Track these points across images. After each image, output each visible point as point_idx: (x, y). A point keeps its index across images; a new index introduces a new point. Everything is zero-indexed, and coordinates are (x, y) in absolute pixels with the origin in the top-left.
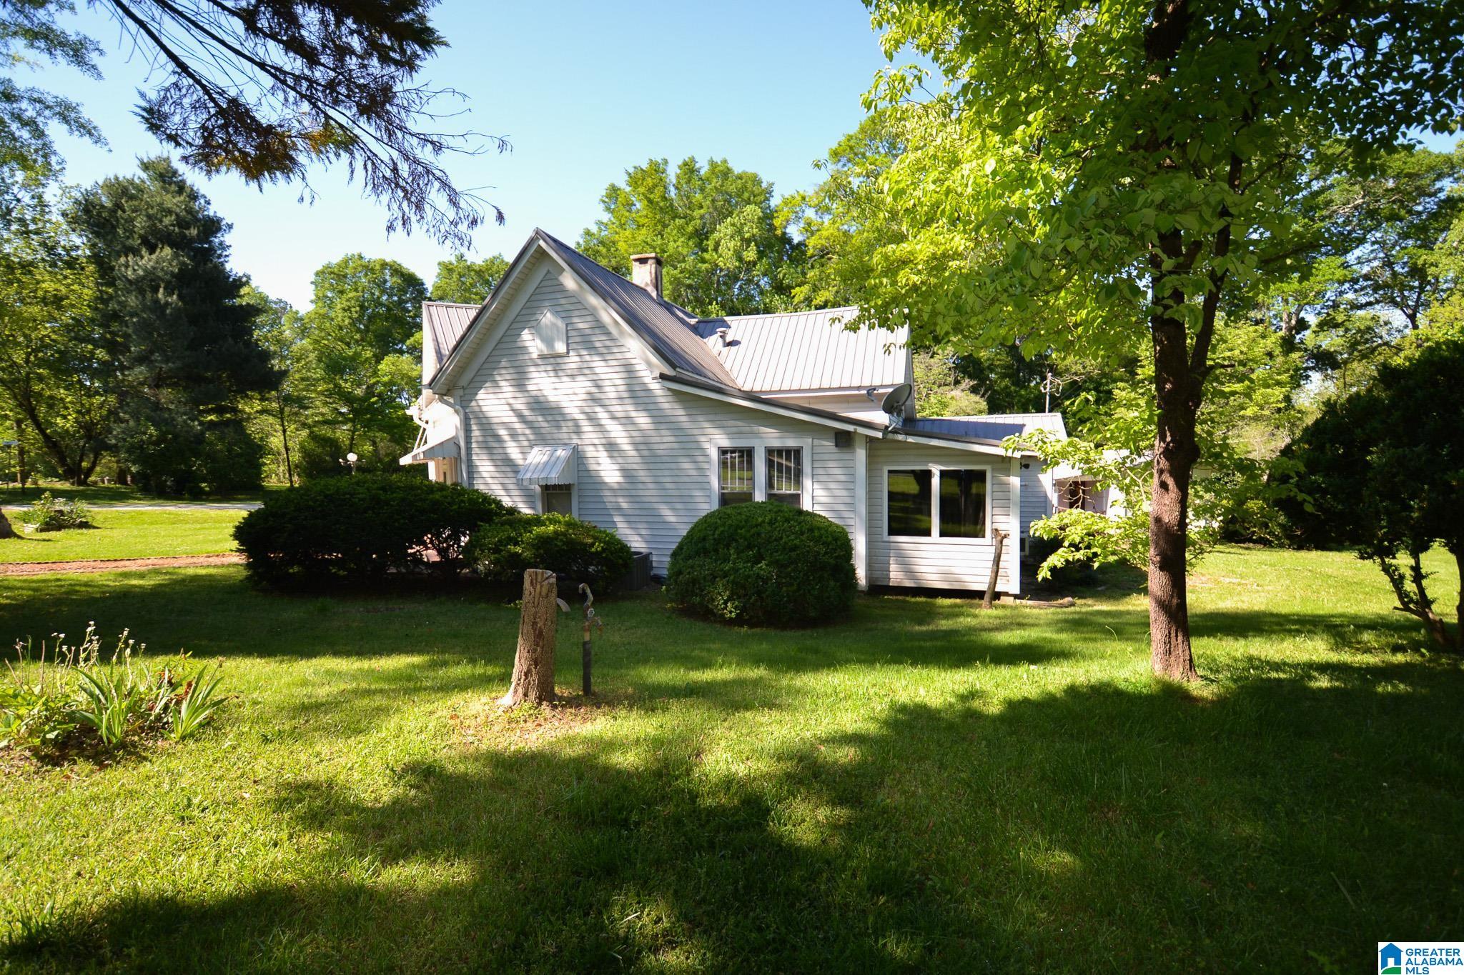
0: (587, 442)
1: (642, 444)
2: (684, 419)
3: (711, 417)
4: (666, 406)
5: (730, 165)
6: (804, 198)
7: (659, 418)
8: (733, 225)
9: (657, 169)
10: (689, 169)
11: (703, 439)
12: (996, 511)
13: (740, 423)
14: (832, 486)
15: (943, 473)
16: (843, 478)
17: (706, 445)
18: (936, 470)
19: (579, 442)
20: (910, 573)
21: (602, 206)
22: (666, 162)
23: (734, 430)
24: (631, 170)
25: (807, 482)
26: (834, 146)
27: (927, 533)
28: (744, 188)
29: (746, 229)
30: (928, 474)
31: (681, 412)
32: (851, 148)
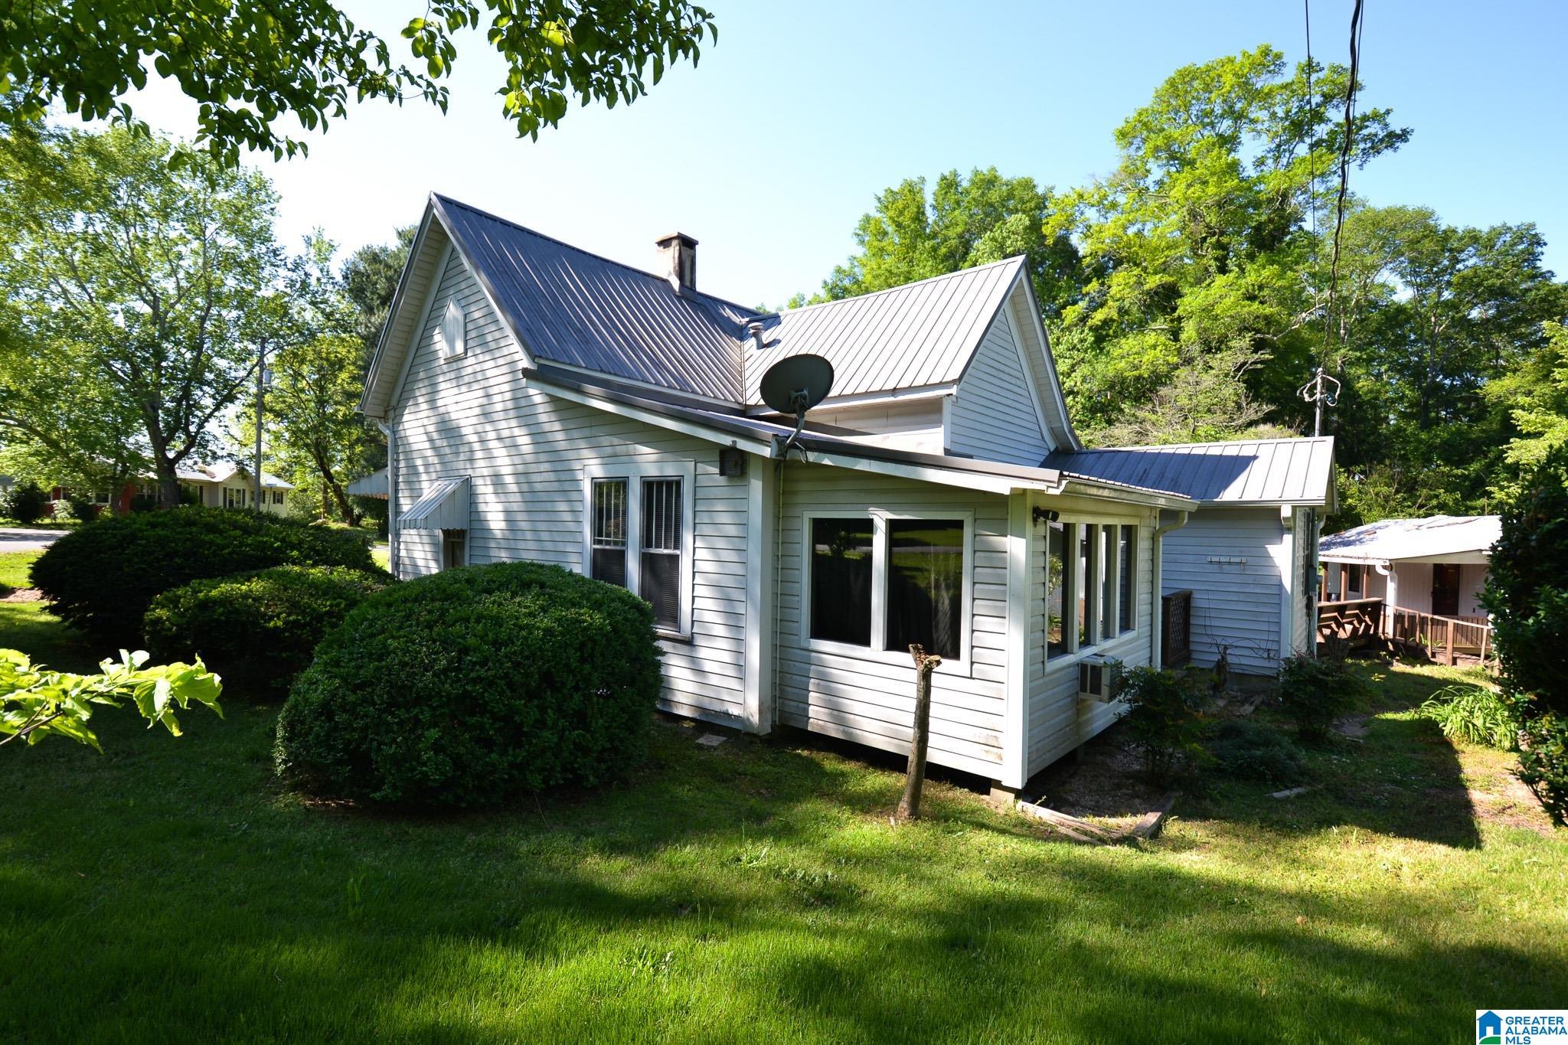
0: (478, 472)
1: (522, 476)
2: (560, 436)
3: (587, 432)
4: (543, 418)
5: (998, 174)
6: (1081, 196)
7: (538, 436)
8: (994, 239)
9: (912, 190)
10: (949, 184)
11: (577, 465)
12: (981, 606)
13: (616, 441)
14: (721, 543)
15: (893, 526)
16: (732, 530)
17: (580, 475)
18: (880, 518)
19: (470, 472)
20: (838, 713)
21: (856, 240)
22: (923, 180)
23: (609, 450)
24: (881, 194)
25: (687, 538)
26: (1121, 124)
27: (865, 641)
28: (1010, 196)
29: (1009, 242)
30: (868, 526)
31: (557, 426)
32: (1145, 124)
